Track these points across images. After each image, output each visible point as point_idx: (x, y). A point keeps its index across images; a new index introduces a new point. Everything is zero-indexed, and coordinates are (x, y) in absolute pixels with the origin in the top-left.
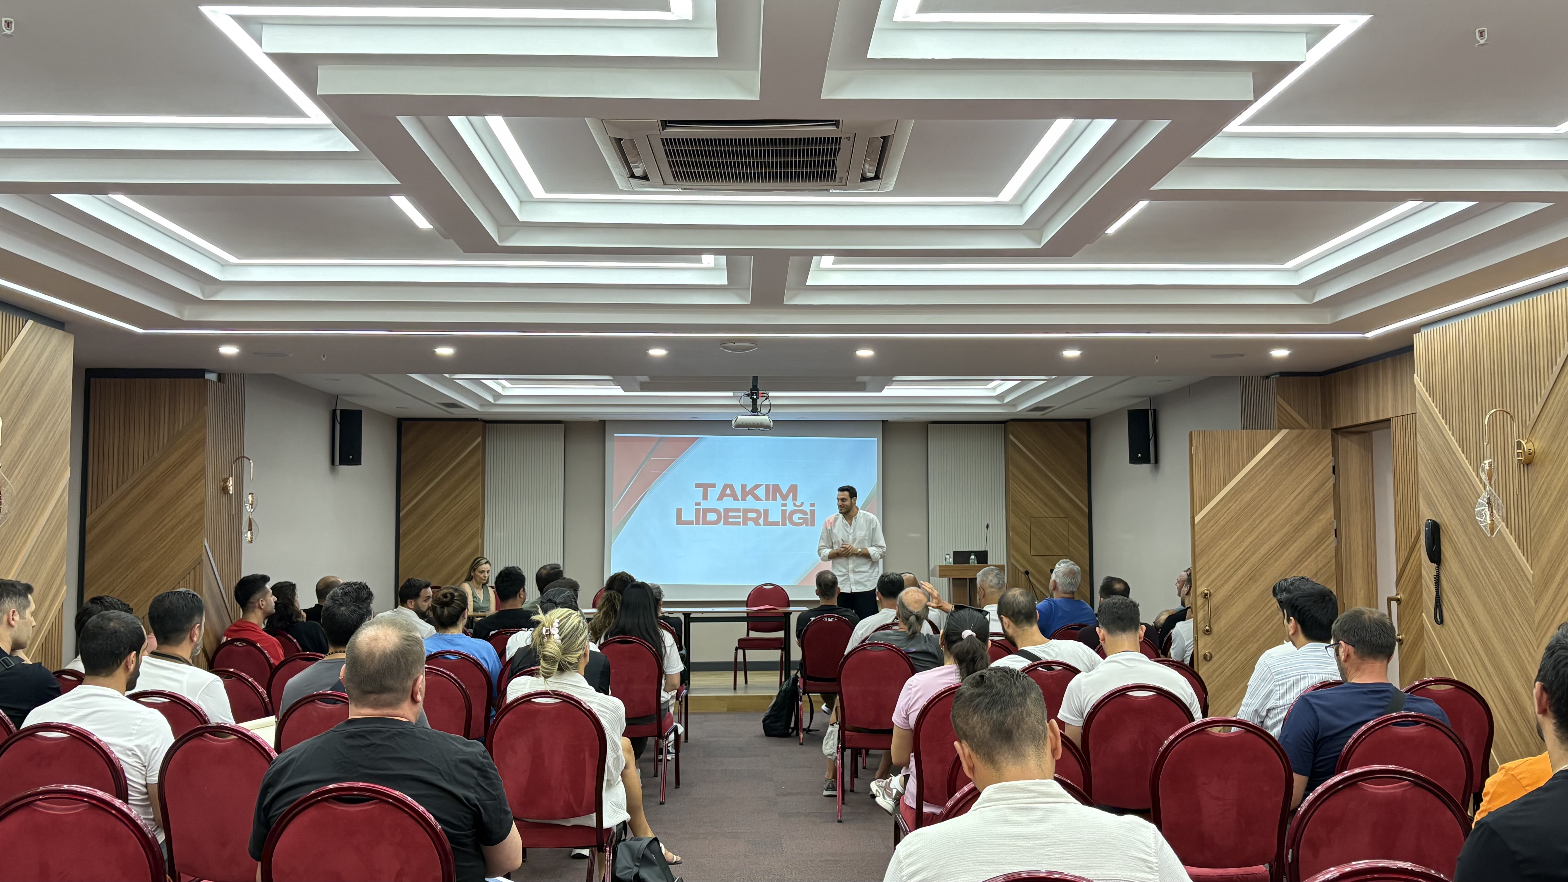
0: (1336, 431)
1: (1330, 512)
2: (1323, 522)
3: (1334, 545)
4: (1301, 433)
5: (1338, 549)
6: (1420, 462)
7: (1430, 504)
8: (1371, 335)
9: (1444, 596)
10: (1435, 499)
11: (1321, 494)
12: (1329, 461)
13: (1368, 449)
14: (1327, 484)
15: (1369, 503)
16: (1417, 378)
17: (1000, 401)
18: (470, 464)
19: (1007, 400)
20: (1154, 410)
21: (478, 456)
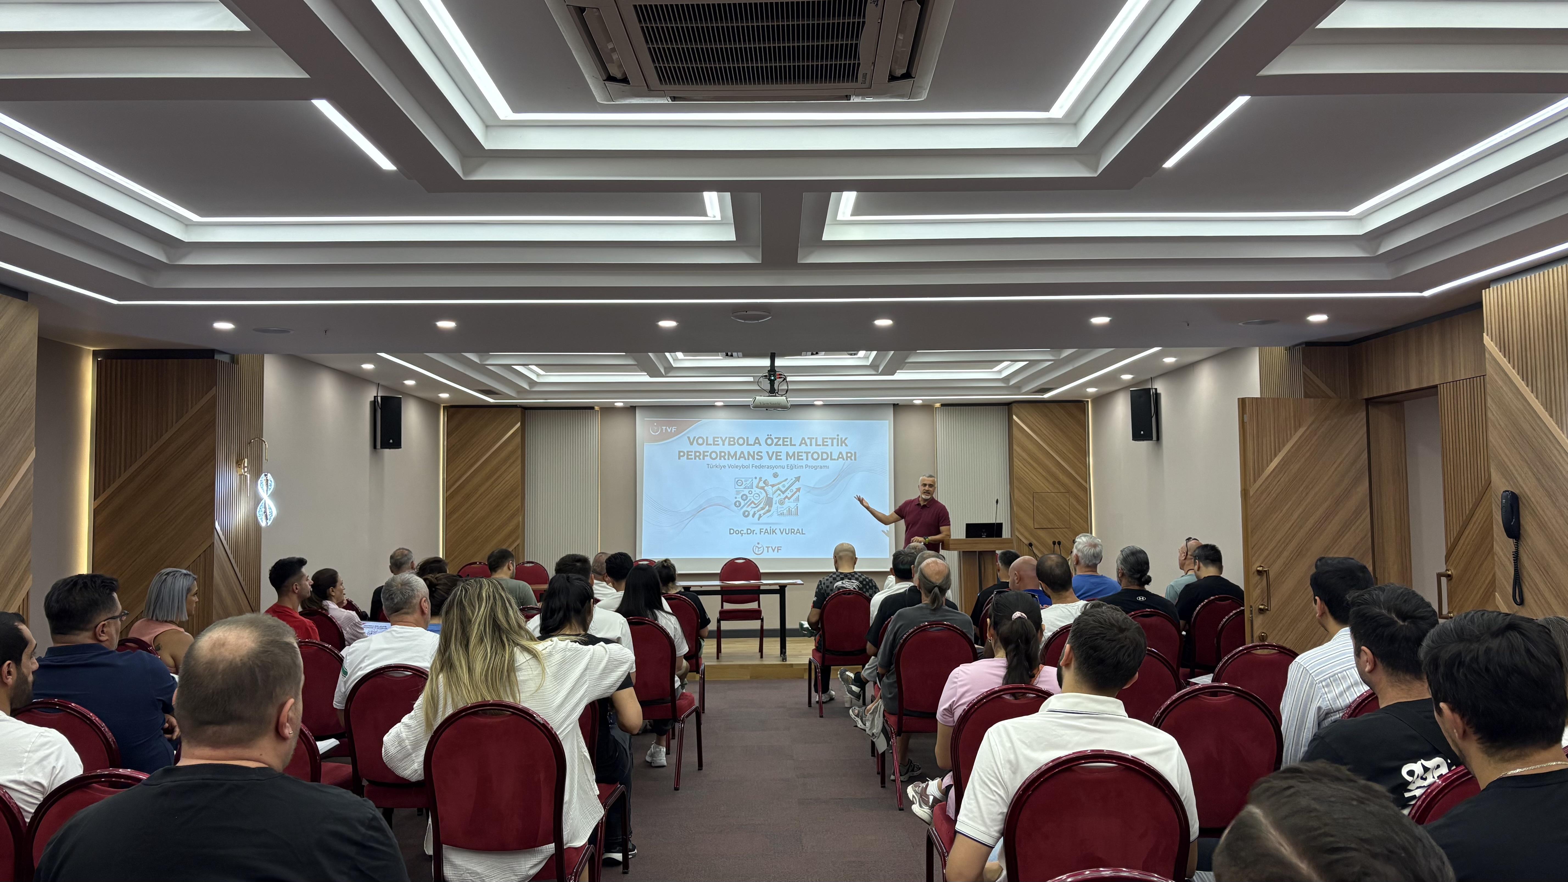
0: (1370, 402)
1: (1365, 485)
2: (1359, 496)
3: (1369, 519)
4: (1340, 403)
5: (1372, 524)
6: (1491, 428)
7: (1506, 473)
8: (1427, 293)
9: (1525, 574)
10: (1512, 468)
11: (1357, 467)
12: (1363, 433)
13: (1399, 418)
14: (1361, 456)
15: (1401, 474)
16: (1487, 337)
17: (1005, 383)
18: (510, 448)
19: (1012, 383)
20: (1156, 389)
21: (518, 439)
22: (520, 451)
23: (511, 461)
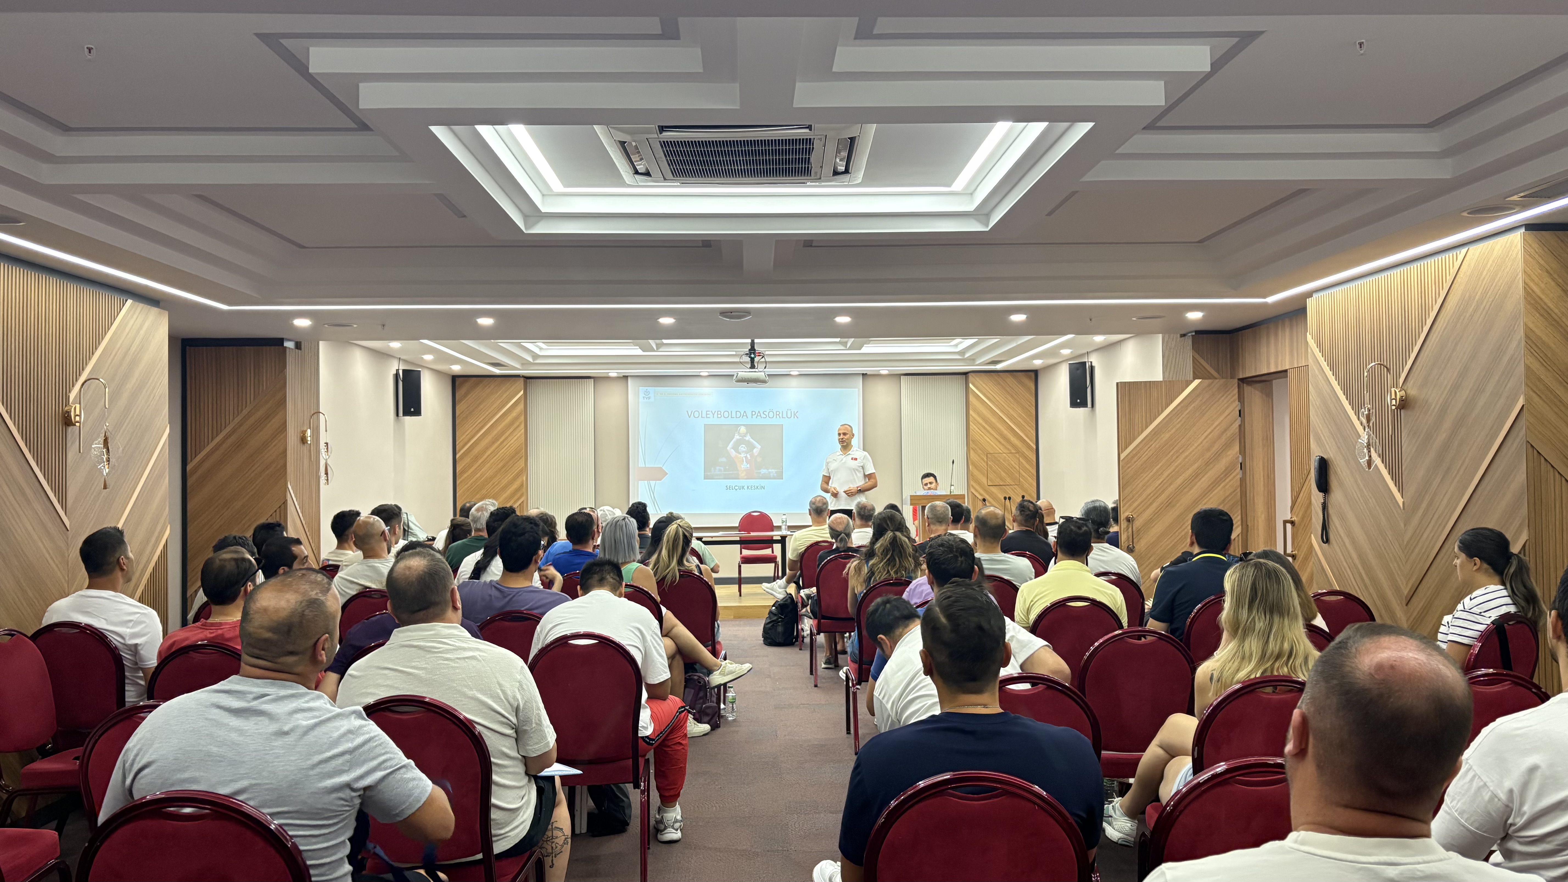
0: (1243, 380)
1: (1236, 448)
2: (1230, 457)
3: (1240, 476)
4: (1212, 382)
5: (1243, 480)
6: (1311, 407)
7: (1320, 443)
8: (1271, 299)
9: (1330, 520)
10: (1323, 438)
11: (1229, 433)
12: (1236, 406)
13: (1269, 394)
14: (1234, 425)
15: (1269, 441)
16: (1309, 336)
17: (961, 356)
18: (514, 414)
19: (967, 355)
20: (1091, 362)
21: (521, 406)
22: (522, 418)
23: (515, 426)
